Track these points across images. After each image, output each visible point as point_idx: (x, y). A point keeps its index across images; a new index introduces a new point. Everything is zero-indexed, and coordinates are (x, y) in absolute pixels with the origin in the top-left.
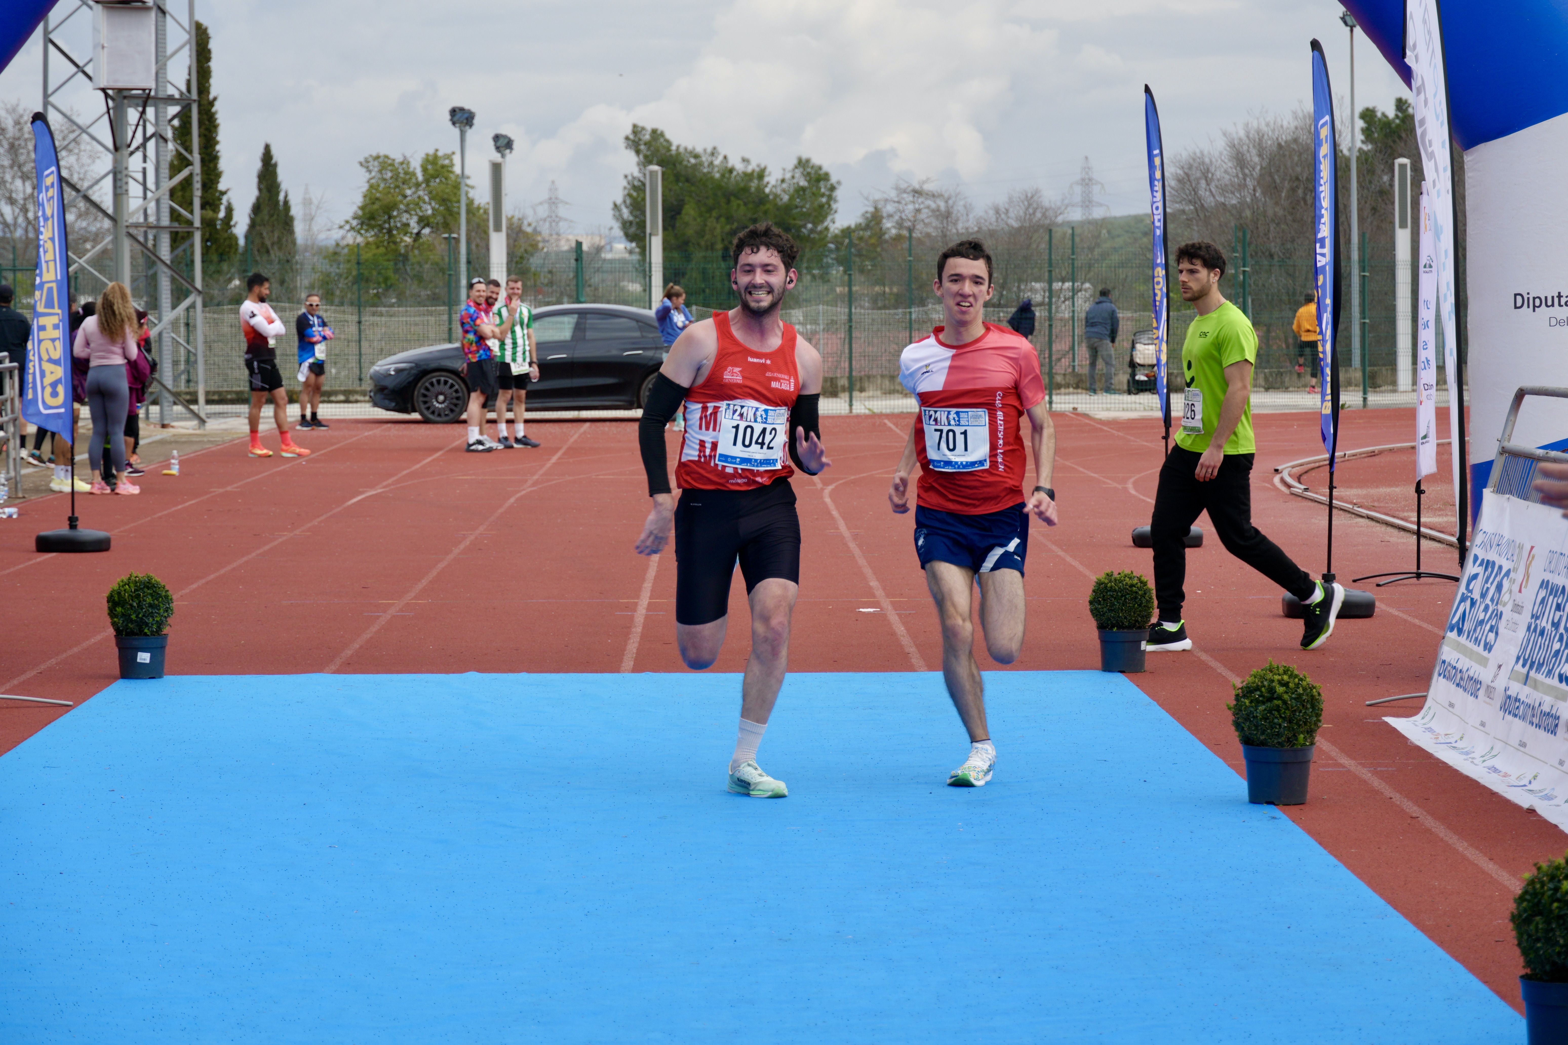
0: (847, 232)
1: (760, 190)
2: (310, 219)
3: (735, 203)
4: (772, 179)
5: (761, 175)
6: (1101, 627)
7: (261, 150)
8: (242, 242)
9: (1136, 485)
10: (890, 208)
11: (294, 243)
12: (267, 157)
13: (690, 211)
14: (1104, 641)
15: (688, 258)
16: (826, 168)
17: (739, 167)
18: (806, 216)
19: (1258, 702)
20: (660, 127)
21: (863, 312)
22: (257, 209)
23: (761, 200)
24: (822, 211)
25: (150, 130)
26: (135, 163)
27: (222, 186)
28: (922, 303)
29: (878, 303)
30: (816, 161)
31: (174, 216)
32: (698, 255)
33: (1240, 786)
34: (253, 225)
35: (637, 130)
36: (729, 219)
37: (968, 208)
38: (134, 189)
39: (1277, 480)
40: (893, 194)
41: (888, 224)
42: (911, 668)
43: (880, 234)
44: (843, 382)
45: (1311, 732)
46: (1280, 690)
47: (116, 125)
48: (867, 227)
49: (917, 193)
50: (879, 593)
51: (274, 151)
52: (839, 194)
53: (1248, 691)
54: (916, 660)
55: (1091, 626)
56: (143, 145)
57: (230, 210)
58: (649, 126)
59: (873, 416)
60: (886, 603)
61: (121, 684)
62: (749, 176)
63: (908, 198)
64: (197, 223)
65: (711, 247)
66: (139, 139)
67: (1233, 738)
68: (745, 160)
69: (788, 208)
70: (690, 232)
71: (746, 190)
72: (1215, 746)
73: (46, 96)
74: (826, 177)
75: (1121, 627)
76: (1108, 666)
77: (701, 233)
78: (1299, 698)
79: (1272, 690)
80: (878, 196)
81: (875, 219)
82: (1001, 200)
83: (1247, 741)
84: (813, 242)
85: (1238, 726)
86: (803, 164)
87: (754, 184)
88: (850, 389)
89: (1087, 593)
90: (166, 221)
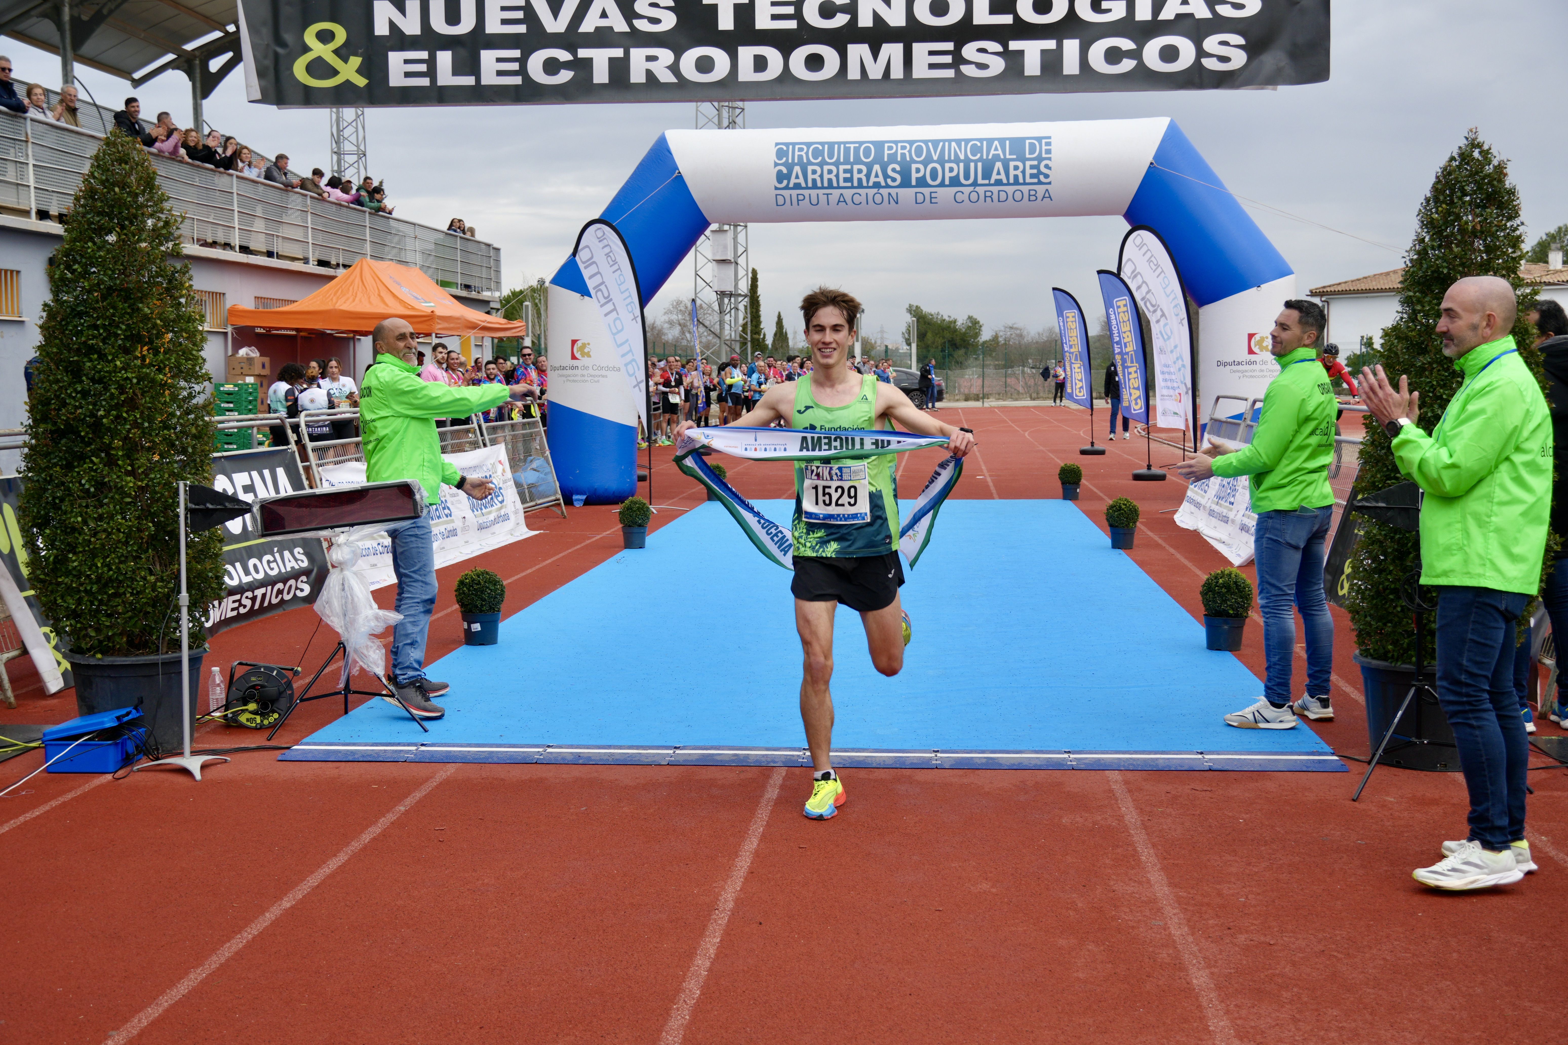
0: (985, 342)
1: (955, 327)
2: (794, 338)
3: (945, 332)
4: (959, 323)
5: (955, 321)
6: (1063, 484)
7: (777, 314)
8: (770, 346)
9: (1084, 433)
10: (1001, 334)
11: (788, 346)
12: (779, 317)
13: (929, 335)
14: (1064, 489)
15: (929, 351)
16: (978, 319)
17: (947, 319)
18: (971, 337)
19: (1115, 511)
20: (919, 305)
21: (990, 371)
22: (775, 335)
23: (955, 331)
24: (977, 335)
25: (733, 306)
26: (727, 318)
27: (762, 326)
28: (1012, 367)
29: (997, 367)
30: (975, 317)
31: (741, 336)
32: (932, 350)
33: (1108, 541)
34: (774, 341)
35: (910, 306)
36: (944, 338)
37: (1028, 333)
38: (727, 327)
39: (1135, 431)
40: (1003, 329)
41: (1000, 339)
42: (993, 498)
43: (998, 343)
44: (981, 395)
45: (1135, 522)
46: (1123, 507)
47: (721, 305)
48: (993, 340)
49: (1011, 328)
50: (985, 471)
51: (782, 314)
52: (983, 328)
53: (1111, 507)
54: (995, 495)
55: (1059, 483)
56: (730, 312)
57: (764, 335)
58: (915, 305)
59: (991, 408)
60: (987, 474)
61: (708, 502)
62: (950, 322)
63: (1008, 330)
64: (749, 339)
65: (937, 347)
66: (728, 309)
67: (1106, 524)
68: (949, 317)
69: (965, 334)
70: (929, 342)
71: (949, 327)
72: (1101, 527)
73: (696, 294)
74: (978, 322)
75: (1070, 483)
76: (1066, 497)
77: (933, 343)
78: (1130, 510)
79: (1120, 507)
80: (997, 329)
81: (995, 338)
82: (1040, 330)
83: (1111, 526)
84: (973, 345)
85: (1108, 520)
86: (970, 318)
87: (952, 325)
88: (983, 398)
89: (1058, 471)
90: (738, 338)
